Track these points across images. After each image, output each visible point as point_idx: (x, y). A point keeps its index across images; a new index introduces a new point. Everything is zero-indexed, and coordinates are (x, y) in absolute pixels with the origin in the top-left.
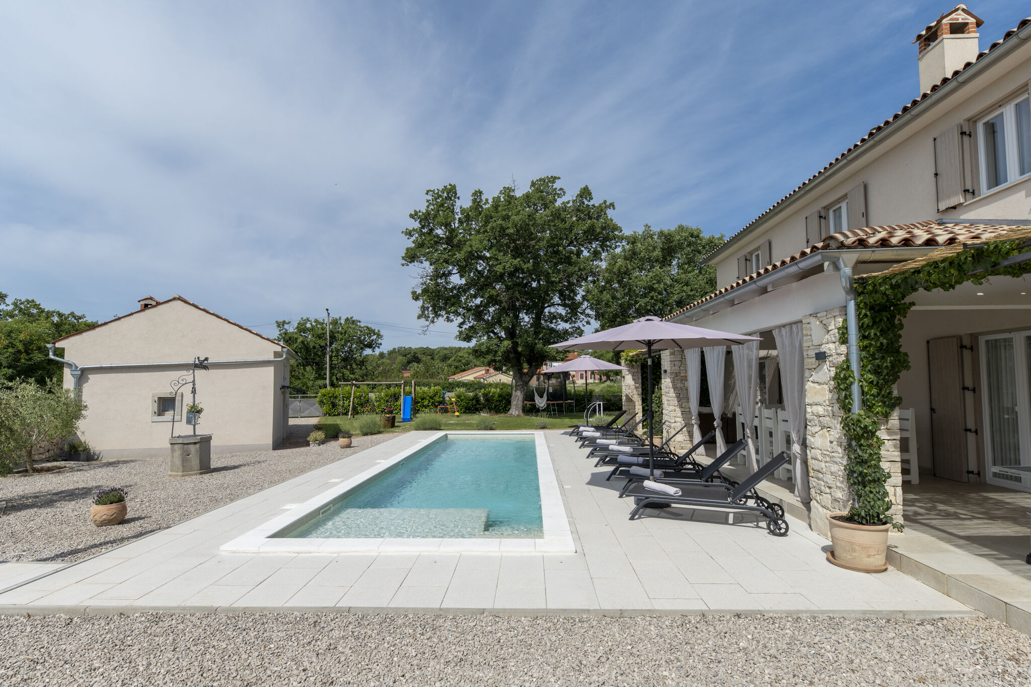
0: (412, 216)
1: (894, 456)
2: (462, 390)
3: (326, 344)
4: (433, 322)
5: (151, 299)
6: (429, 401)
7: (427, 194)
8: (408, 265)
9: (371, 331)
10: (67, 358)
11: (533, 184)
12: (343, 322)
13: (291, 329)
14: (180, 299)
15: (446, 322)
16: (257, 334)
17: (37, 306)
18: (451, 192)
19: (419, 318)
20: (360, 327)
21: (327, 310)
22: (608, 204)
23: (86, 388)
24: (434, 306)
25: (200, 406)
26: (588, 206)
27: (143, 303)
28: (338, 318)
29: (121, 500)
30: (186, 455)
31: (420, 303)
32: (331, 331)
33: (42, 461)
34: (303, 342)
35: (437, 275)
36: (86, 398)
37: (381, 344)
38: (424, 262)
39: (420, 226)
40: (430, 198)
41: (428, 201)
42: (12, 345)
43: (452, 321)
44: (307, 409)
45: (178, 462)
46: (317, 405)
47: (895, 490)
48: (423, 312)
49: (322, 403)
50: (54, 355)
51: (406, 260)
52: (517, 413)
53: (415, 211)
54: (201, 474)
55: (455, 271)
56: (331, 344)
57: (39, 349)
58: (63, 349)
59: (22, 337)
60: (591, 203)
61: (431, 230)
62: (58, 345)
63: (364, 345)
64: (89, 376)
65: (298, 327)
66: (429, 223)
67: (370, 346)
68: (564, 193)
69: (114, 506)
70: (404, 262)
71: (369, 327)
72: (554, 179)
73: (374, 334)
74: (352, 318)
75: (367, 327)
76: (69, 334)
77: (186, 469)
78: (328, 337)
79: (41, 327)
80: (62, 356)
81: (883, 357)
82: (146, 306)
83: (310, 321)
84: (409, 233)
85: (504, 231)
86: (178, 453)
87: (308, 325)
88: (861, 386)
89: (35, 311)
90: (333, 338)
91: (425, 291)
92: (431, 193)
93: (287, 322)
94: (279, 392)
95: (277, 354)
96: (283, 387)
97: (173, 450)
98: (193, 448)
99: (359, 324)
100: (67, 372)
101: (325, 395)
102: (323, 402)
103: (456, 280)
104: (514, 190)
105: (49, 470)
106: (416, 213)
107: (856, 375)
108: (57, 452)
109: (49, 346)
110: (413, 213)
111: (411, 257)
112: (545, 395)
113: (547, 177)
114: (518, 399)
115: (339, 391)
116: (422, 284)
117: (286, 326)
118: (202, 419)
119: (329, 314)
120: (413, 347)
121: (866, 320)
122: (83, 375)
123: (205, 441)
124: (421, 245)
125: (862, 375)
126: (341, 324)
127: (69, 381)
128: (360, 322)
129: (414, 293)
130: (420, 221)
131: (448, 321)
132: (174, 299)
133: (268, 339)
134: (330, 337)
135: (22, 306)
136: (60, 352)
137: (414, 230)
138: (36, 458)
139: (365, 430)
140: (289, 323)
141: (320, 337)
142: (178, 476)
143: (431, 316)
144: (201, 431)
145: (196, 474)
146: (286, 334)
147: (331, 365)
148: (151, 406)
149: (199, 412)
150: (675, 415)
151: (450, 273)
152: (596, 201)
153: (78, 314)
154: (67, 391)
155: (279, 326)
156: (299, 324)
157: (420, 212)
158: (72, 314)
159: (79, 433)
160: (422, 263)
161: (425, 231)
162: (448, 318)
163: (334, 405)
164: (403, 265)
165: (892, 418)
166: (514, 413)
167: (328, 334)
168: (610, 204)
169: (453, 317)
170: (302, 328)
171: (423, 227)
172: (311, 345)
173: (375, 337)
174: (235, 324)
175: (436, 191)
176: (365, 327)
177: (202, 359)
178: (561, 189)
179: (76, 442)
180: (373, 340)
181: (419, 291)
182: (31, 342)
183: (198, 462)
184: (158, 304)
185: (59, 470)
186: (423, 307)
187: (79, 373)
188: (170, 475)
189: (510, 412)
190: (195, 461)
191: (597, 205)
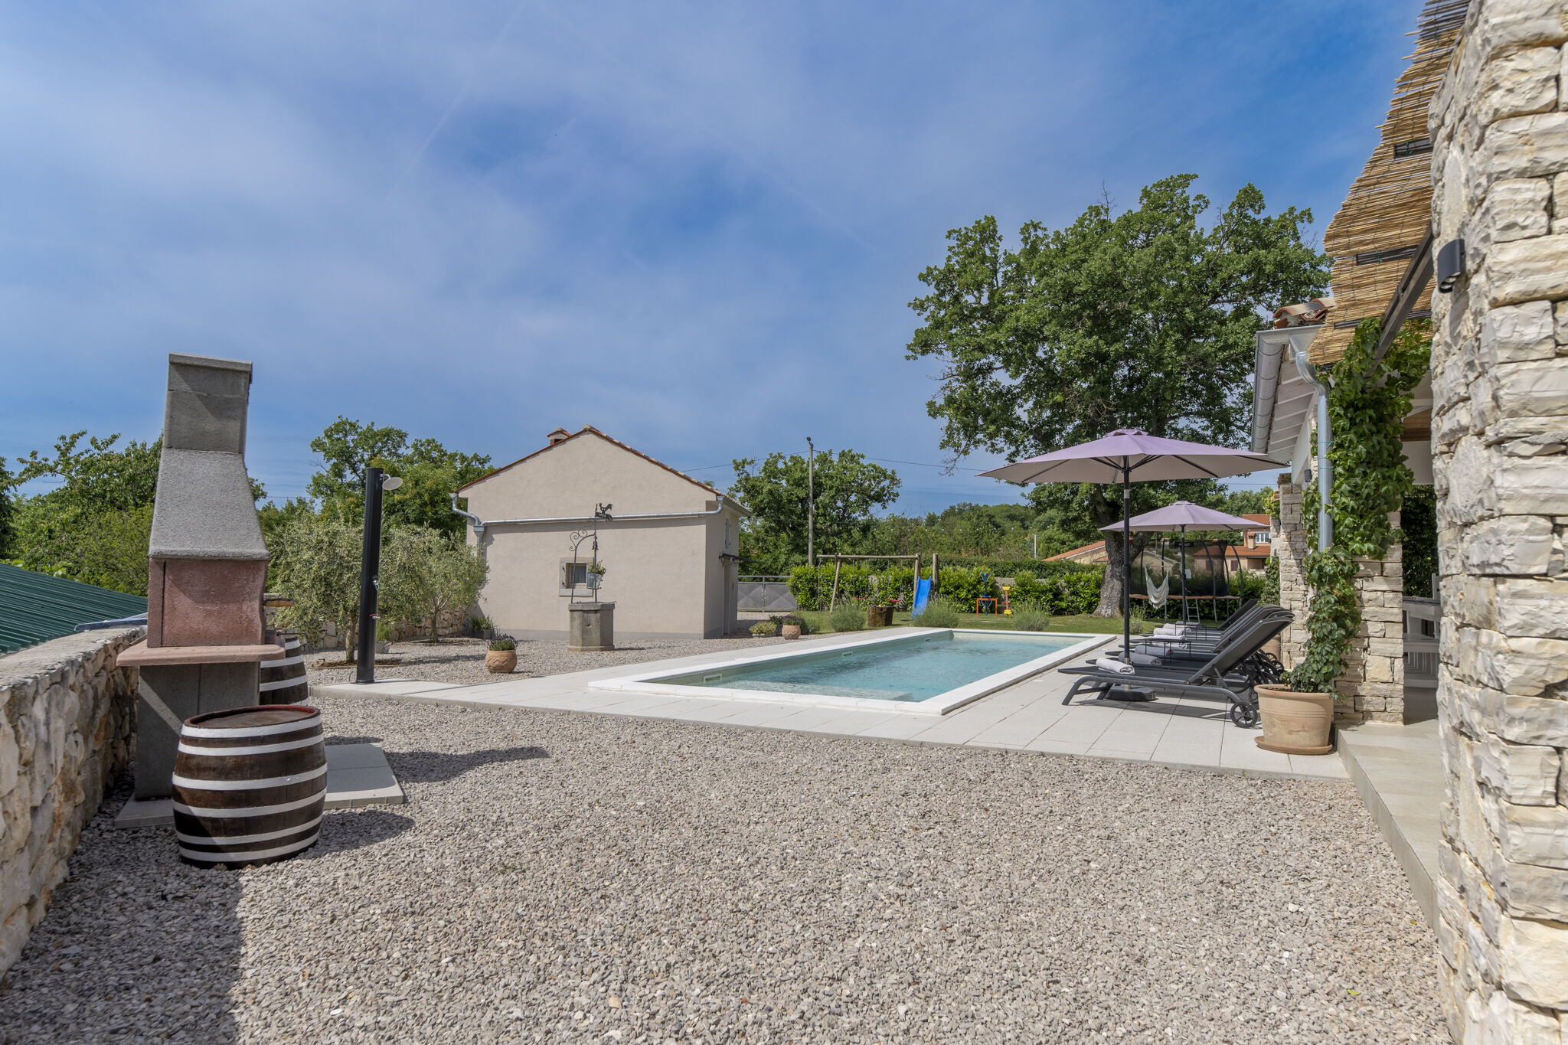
0: (923, 278)
1: (1392, 614)
2: (1028, 573)
3: (807, 495)
4: (965, 452)
5: (562, 432)
6: (969, 591)
7: (948, 237)
8: (916, 358)
9: (880, 474)
10: (471, 511)
11: (1146, 193)
12: (835, 458)
13: (756, 472)
14: (592, 431)
15: (989, 453)
16: (684, 477)
17: (438, 448)
18: (987, 232)
19: (942, 447)
20: (862, 466)
21: (809, 439)
22: (1297, 213)
23: (490, 550)
24: (965, 427)
25: (603, 566)
26: (1255, 223)
27: (553, 438)
28: (827, 452)
29: (511, 648)
30: (586, 624)
31: (943, 422)
32: (816, 475)
33: (446, 636)
34: (771, 492)
35: (970, 374)
36: (490, 561)
37: (897, 495)
38: (945, 352)
39: (937, 292)
40: (954, 243)
41: (950, 249)
42: (420, 495)
43: (1001, 451)
44: (775, 599)
45: (577, 633)
46: (789, 593)
47: (1393, 663)
48: (950, 436)
49: (795, 589)
50: (459, 506)
51: (913, 350)
52: (1109, 611)
53: (928, 268)
54: (602, 650)
55: (998, 365)
56: (816, 496)
57: (444, 500)
58: (466, 500)
59: (428, 484)
60: (1261, 217)
61: (957, 298)
62: (461, 495)
63: (869, 496)
64: (494, 536)
65: (765, 470)
66: (953, 286)
67: (878, 498)
68: (1207, 203)
69: (505, 653)
70: (910, 353)
71: (877, 465)
72: (1186, 179)
73: (885, 478)
74: (850, 451)
75: (874, 467)
76: (473, 482)
77: (586, 643)
78: (811, 484)
79: (443, 474)
80: (466, 510)
81: (1365, 474)
82: (557, 442)
83: (783, 458)
84: (920, 306)
85: (1071, 288)
86: (577, 622)
87: (781, 465)
88: (1330, 514)
89: (435, 454)
90: (819, 488)
91: (950, 401)
92: (955, 235)
93: (749, 460)
94: (717, 562)
95: (710, 505)
96: (725, 556)
97: (572, 619)
98: (593, 617)
99: (861, 461)
100: (470, 530)
101: (800, 577)
102: (797, 588)
103: (1003, 378)
104: (1107, 211)
105: (451, 643)
106: (930, 271)
107: (1324, 500)
108: (461, 628)
109: (452, 495)
110: (925, 272)
111: (924, 345)
112: (1165, 582)
113: (1172, 177)
114: (1112, 588)
115: (822, 571)
116: (944, 389)
117: (748, 468)
118: (605, 582)
119: (812, 446)
120: (991, 505)
121: (1342, 423)
122: (487, 532)
123: (607, 610)
124: (938, 324)
125: (1334, 500)
126: (831, 462)
127: (472, 538)
128: (863, 457)
129: (931, 405)
130: (938, 285)
131: (993, 452)
132: (585, 431)
133: (698, 484)
134: (814, 484)
135: (423, 449)
136: (463, 504)
137: (928, 299)
138: (440, 632)
139: (839, 625)
140: (752, 462)
141: (799, 483)
142: (576, 650)
143: (964, 443)
144: (604, 597)
145: (596, 650)
146: (747, 479)
147: (815, 528)
148: (558, 576)
149: (601, 573)
150: (1290, 596)
151: (990, 368)
152: (1273, 211)
153: (483, 456)
154: (470, 548)
155: (737, 468)
156: (766, 464)
157: (936, 268)
158: (476, 457)
159: (481, 602)
160: (941, 353)
161: (947, 298)
162: (993, 445)
163: (813, 593)
164: (908, 358)
165: (1389, 559)
166: (1103, 612)
167: (811, 479)
168: (1303, 213)
169: (1002, 445)
170: (771, 472)
171: (943, 293)
172: (785, 495)
173: (886, 483)
174: (657, 464)
175: (963, 232)
176: (870, 465)
177: (605, 505)
178: (1199, 197)
179: (480, 619)
180: (883, 489)
181: (940, 401)
182: (437, 492)
183: (599, 634)
184: (570, 438)
185: (460, 644)
186: (949, 428)
187: (482, 530)
188: (569, 649)
189: (1098, 610)
190: (596, 634)
191: (1275, 217)
